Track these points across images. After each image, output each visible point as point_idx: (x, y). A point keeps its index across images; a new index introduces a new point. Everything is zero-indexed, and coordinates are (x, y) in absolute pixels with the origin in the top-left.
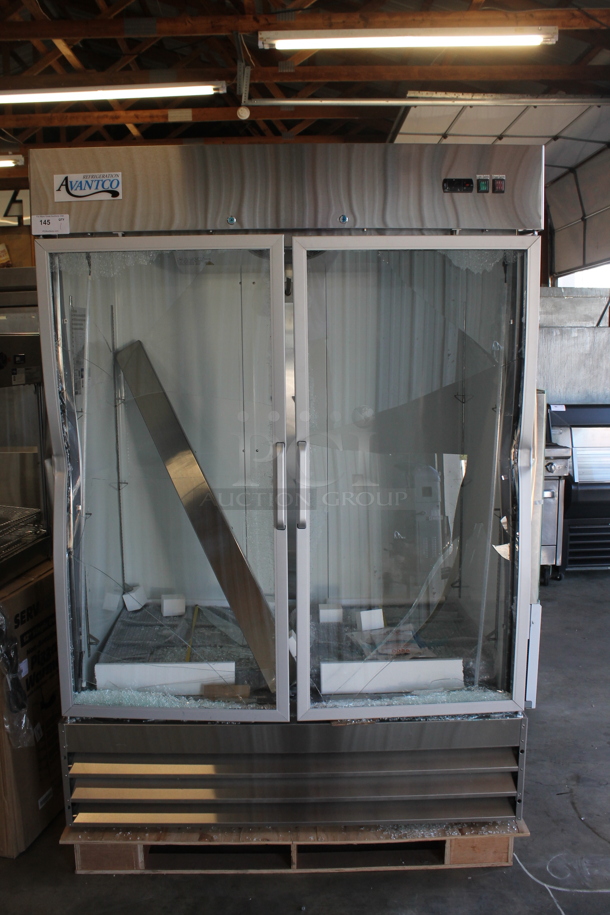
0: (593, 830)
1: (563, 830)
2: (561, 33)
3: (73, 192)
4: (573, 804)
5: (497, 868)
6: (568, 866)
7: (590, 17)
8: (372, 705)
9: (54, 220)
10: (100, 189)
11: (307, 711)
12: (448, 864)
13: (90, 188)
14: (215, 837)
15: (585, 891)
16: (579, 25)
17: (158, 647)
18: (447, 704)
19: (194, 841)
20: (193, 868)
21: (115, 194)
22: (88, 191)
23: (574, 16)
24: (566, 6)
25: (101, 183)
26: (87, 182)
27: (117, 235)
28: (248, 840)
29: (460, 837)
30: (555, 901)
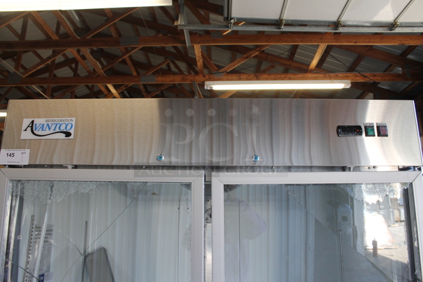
2: (352, 83)
3: (36, 132)
7: (365, 77)
9: (18, 153)
10: (57, 130)
13: (50, 129)
16: (360, 80)
21: (68, 134)
22: (48, 132)
23: (357, 76)
24: (352, 71)
25: (58, 125)
26: (48, 125)
27: (66, 167)
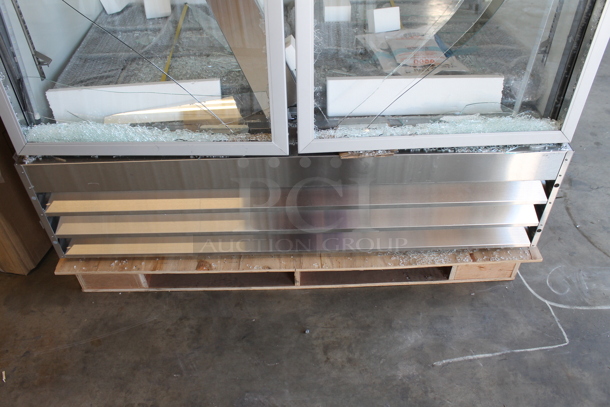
0: (588, 239)
1: (560, 239)
4: (567, 209)
5: (499, 282)
6: (567, 279)
8: (392, 135)
11: (310, 141)
12: (453, 278)
14: (213, 265)
15: (585, 308)
17: (134, 60)
18: (482, 135)
19: (191, 269)
20: (197, 286)
28: (248, 268)
29: (472, 263)
30: (557, 320)
